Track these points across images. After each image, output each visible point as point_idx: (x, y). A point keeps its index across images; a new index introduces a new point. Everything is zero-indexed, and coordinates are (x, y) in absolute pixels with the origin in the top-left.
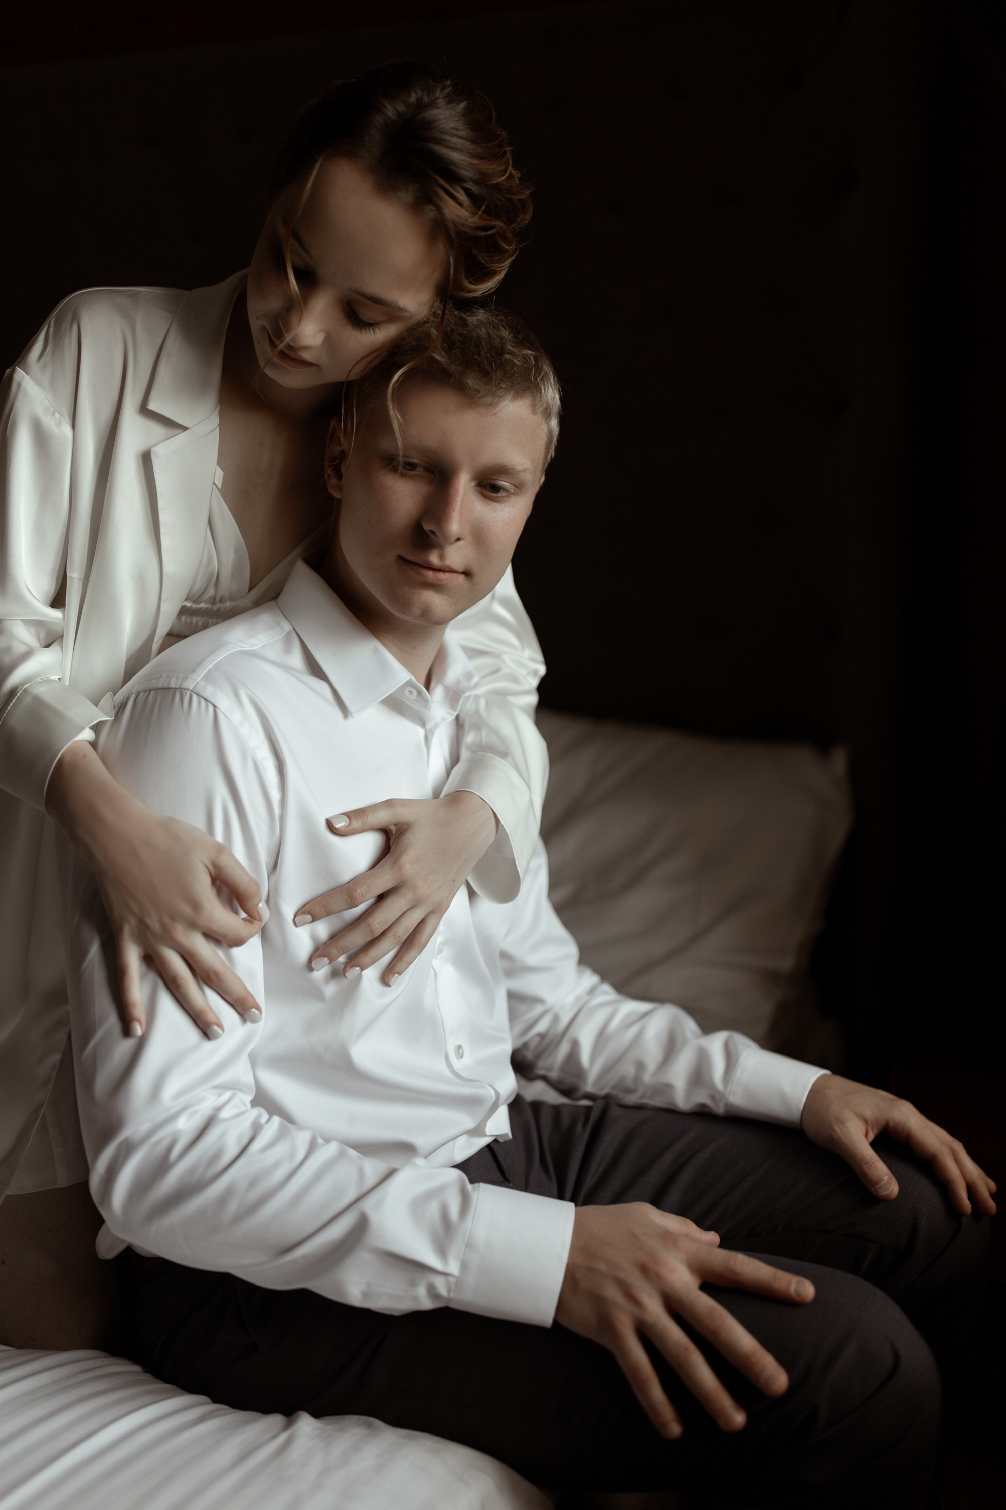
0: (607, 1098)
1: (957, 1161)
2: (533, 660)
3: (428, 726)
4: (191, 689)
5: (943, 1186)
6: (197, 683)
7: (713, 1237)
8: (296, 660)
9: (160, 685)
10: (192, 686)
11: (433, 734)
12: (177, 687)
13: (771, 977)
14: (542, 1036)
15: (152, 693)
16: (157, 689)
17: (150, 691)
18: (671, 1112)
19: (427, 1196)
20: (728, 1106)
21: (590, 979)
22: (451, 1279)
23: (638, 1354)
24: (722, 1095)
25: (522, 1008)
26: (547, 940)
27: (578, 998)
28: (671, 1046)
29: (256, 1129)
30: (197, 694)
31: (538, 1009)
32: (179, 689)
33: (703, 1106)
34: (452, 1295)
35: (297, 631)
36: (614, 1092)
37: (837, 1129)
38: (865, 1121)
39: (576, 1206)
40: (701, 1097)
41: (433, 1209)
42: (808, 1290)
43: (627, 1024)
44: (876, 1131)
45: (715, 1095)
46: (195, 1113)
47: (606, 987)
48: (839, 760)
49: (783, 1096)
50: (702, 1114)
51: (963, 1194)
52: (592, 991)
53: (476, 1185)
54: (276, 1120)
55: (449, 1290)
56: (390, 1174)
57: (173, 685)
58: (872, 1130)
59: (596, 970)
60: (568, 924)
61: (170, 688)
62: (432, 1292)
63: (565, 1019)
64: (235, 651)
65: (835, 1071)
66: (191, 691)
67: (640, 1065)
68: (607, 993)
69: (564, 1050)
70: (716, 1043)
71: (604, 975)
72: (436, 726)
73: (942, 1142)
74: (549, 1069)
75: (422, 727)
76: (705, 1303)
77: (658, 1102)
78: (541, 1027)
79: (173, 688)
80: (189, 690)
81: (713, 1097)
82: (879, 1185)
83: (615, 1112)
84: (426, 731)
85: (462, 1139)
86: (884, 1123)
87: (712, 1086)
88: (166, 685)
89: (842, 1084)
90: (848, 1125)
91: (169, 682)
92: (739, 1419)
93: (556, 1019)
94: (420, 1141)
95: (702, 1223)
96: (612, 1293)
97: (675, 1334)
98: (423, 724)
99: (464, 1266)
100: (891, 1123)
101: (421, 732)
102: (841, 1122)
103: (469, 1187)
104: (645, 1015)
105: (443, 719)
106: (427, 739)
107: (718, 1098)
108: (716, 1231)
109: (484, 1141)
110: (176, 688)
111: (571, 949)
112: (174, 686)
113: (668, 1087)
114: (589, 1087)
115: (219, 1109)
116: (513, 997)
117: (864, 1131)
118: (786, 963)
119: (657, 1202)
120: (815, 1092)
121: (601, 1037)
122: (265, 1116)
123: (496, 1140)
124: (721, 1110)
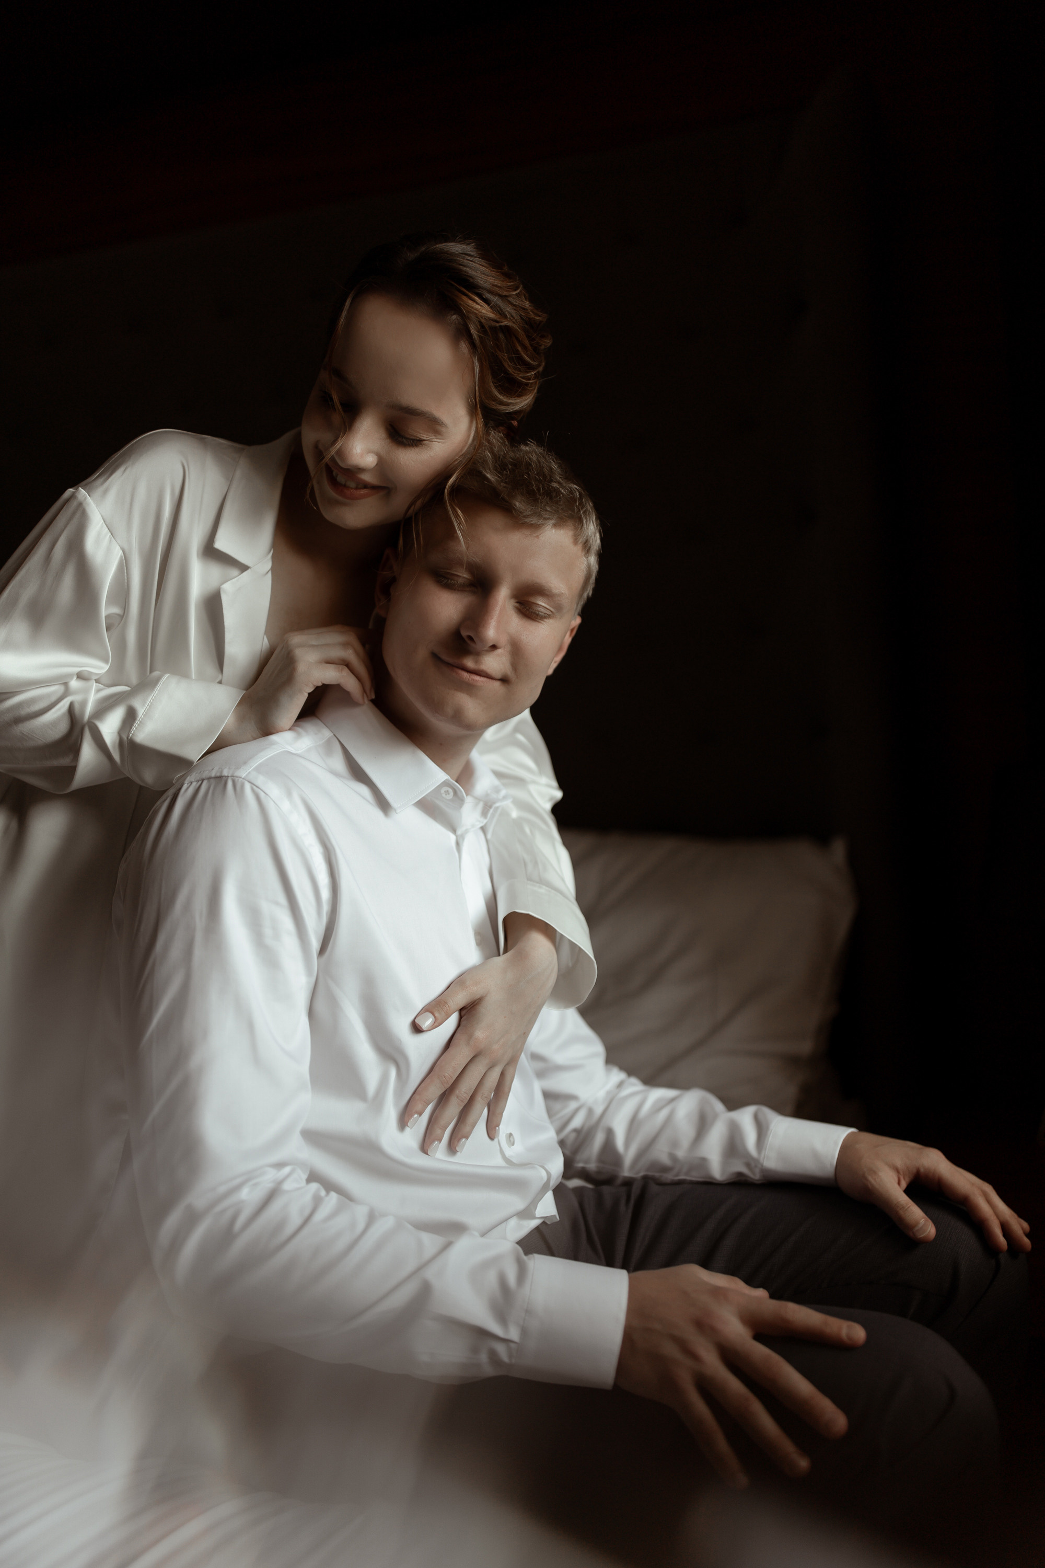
0: (646, 1179)
1: (989, 1202)
2: (549, 786)
3: (459, 832)
4: (243, 777)
5: (977, 1225)
6: (249, 773)
7: (761, 1293)
8: (338, 763)
9: (213, 775)
10: (245, 775)
11: (463, 839)
12: (229, 775)
13: (793, 1061)
14: (577, 1131)
15: (205, 782)
16: (209, 778)
17: (203, 780)
18: (710, 1184)
19: (485, 1265)
20: (765, 1171)
21: (617, 1076)
22: (512, 1345)
23: (701, 1407)
24: (756, 1161)
25: (557, 1106)
26: (575, 1039)
27: (608, 1093)
28: (703, 1124)
29: (317, 1202)
30: (249, 782)
31: (573, 1105)
32: (231, 777)
33: (740, 1174)
34: (513, 1361)
35: (338, 737)
36: (650, 1174)
37: (870, 1178)
38: (897, 1170)
39: (629, 1271)
40: (739, 1167)
41: (491, 1278)
42: (859, 1333)
43: (657, 1109)
44: (908, 1180)
45: (750, 1162)
46: (256, 1185)
47: (633, 1080)
48: (839, 850)
49: (816, 1155)
50: (739, 1183)
51: (998, 1232)
52: (620, 1085)
53: (531, 1256)
54: (333, 1195)
55: (510, 1356)
56: (447, 1246)
57: (225, 773)
58: (904, 1179)
59: (622, 1068)
60: (592, 1025)
61: (223, 777)
62: (494, 1357)
63: (598, 1110)
64: (283, 751)
65: (861, 1128)
66: (243, 779)
67: (675, 1144)
68: (634, 1086)
69: (599, 1140)
70: (745, 1117)
71: (631, 1071)
72: (467, 831)
73: (973, 1184)
74: (586, 1162)
75: (453, 833)
76: (760, 1351)
77: (695, 1176)
78: (577, 1122)
79: (226, 777)
80: (241, 778)
81: (748, 1165)
82: (917, 1228)
83: (654, 1188)
84: (457, 837)
85: (513, 1222)
86: (915, 1171)
87: (746, 1155)
88: (218, 774)
89: (869, 1140)
90: (880, 1174)
91: (222, 772)
92: (803, 1463)
93: (590, 1111)
94: (474, 1221)
95: (750, 1281)
96: (670, 1350)
97: (734, 1385)
98: (454, 831)
99: (524, 1332)
100: (922, 1170)
101: (453, 838)
102: (874, 1172)
103: (525, 1258)
104: (672, 1100)
105: (473, 826)
106: (458, 844)
107: (753, 1164)
108: (764, 1287)
109: (534, 1223)
110: (228, 777)
111: (598, 1048)
112: (226, 775)
113: (703, 1162)
114: (626, 1172)
115: (280, 1183)
116: (548, 1096)
117: (896, 1179)
118: (805, 1047)
119: (706, 1263)
120: (846, 1148)
121: (634, 1123)
122: (323, 1193)
123: (544, 1223)
124: (756, 1176)
